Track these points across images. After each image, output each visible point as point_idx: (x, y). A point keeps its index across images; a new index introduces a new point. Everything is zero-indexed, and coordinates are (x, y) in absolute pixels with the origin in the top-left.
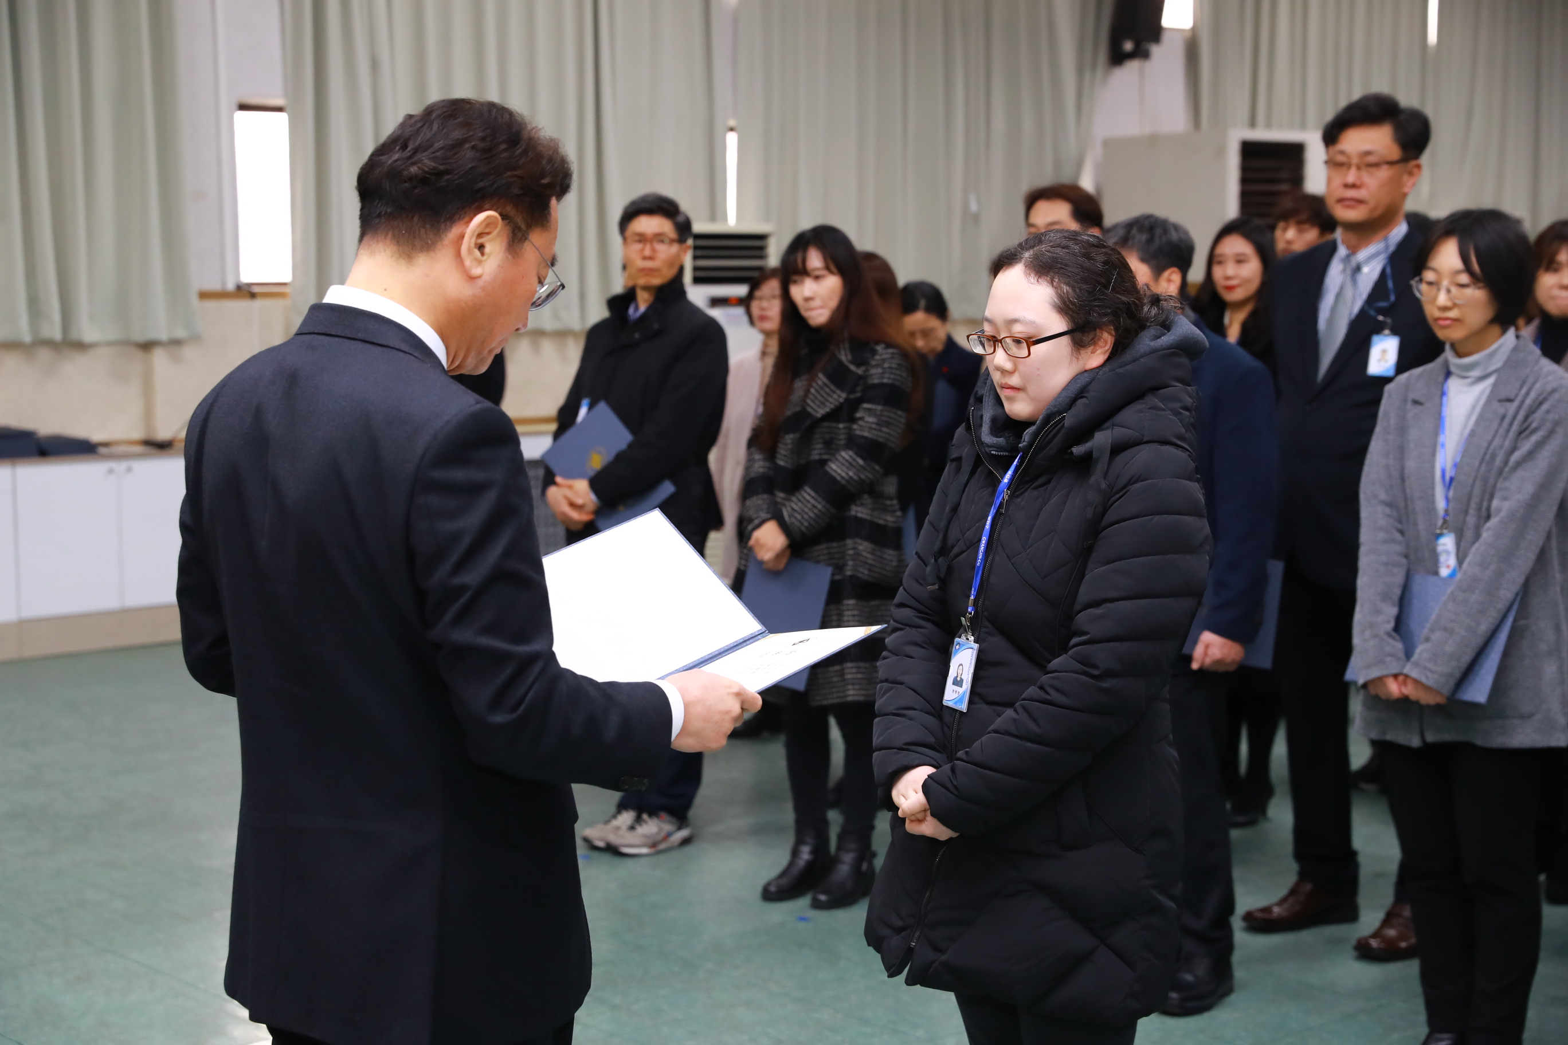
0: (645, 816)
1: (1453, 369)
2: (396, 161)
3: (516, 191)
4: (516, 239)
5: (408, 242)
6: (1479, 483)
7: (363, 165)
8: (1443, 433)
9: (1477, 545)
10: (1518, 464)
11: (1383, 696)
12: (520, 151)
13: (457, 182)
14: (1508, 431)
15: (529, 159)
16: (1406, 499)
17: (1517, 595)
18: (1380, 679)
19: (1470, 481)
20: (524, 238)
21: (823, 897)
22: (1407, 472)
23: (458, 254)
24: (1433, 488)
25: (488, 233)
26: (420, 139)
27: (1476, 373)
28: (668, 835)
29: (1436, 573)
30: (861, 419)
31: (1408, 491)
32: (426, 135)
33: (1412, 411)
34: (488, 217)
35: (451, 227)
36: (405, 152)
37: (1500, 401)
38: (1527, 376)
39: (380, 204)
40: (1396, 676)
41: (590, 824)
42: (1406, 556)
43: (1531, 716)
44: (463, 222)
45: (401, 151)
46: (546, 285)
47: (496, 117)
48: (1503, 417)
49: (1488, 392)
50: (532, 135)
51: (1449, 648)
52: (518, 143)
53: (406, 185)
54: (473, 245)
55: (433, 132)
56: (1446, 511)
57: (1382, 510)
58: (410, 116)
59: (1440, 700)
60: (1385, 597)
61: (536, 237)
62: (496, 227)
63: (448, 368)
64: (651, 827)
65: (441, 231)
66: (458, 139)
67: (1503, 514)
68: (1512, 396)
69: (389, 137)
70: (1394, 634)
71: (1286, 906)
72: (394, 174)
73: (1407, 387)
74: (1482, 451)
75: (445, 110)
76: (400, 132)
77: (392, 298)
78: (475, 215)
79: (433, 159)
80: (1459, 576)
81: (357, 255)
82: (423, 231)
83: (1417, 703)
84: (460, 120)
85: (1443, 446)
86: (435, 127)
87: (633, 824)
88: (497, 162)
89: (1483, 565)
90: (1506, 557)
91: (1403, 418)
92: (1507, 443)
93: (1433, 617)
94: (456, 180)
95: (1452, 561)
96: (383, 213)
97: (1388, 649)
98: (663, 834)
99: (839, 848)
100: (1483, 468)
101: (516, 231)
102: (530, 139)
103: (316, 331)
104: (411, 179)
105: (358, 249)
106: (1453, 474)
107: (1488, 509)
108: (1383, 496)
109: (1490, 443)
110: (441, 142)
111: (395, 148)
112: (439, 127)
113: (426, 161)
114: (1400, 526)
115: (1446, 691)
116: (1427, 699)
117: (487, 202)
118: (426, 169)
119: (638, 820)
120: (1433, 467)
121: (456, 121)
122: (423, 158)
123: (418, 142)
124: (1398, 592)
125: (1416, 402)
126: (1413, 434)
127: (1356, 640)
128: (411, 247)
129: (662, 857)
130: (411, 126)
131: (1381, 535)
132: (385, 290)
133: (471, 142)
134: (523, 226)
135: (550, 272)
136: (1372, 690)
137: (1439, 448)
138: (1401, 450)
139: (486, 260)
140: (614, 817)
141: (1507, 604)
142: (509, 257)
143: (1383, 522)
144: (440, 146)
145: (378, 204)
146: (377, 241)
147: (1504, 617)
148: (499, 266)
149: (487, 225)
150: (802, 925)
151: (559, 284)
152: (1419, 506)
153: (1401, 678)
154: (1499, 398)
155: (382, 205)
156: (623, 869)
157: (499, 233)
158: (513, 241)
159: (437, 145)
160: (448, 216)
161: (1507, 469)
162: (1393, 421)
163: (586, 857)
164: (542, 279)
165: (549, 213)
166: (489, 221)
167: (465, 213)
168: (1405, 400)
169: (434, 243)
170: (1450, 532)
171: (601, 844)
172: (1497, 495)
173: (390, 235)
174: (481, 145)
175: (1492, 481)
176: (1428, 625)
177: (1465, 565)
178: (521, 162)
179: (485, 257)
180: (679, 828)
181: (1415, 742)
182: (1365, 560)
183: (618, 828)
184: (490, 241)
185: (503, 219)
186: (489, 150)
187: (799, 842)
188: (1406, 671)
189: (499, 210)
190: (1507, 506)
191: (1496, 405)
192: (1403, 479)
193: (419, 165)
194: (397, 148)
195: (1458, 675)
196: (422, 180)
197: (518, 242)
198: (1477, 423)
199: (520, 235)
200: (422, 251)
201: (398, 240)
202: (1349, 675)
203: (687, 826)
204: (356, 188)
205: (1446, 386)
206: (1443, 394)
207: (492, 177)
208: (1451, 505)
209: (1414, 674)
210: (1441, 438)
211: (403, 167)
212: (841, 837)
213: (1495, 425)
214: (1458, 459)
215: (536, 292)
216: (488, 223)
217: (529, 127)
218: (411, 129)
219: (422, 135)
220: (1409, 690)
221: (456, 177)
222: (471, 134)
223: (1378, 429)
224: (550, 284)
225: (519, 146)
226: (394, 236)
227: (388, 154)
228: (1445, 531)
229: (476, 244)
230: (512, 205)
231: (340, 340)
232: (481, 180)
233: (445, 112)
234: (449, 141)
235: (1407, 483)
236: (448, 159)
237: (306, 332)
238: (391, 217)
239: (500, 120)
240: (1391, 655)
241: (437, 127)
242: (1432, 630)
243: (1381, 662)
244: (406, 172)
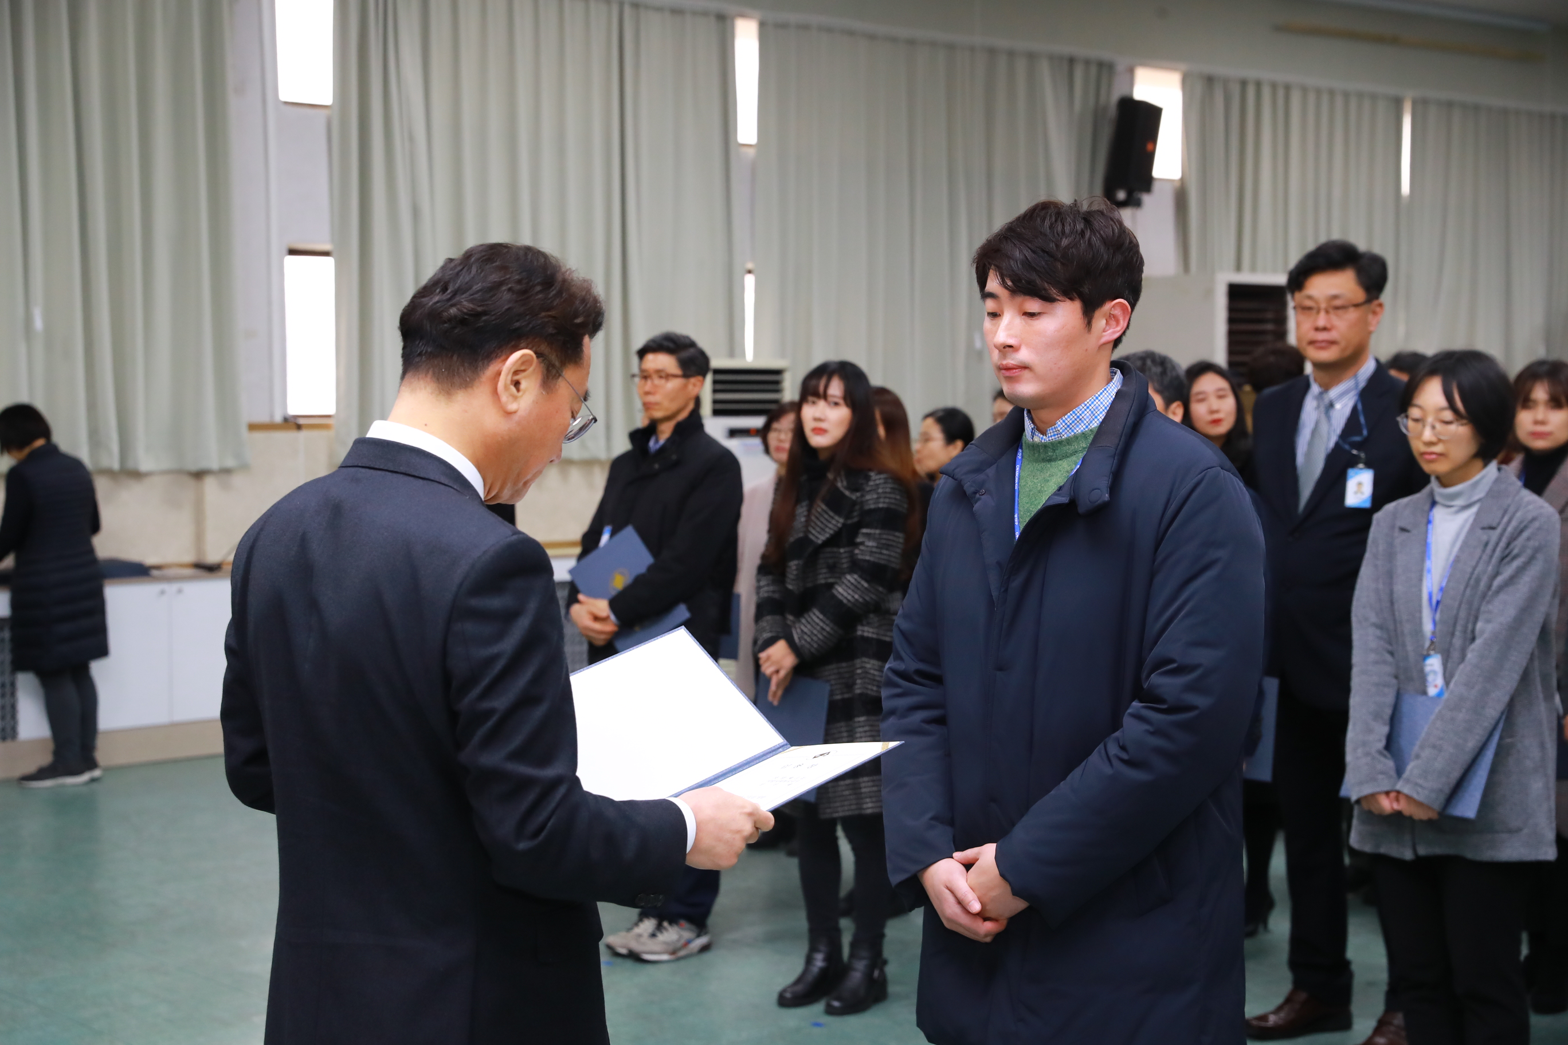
0: (665, 924)
1: (1438, 498)
2: (438, 302)
3: (551, 330)
4: (550, 375)
5: (447, 380)
6: (1464, 606)
7: (406, 307)
8: (1429, 558)
9: (1462, 666)
10: (1501, 588)
11: (1376, 811)
12: (554, 292)
13: (494, 322)
14: (1491, 557)
15: (562, 300)
16: (1395, 621)
17: (1502, 713)
18: (1373, 796)
19: (1457, 604)
20: (558, 375)
21: (836, 1004)
22: (1395, 596)
23: (495, 392)
24: (1420, 612)
25: (524, 371)
26: (459, 282)
27: (1459, 502)
28: (688, 942)
29: (1424, 693)
30: (862, 543)
31: (1397, 613)
32: (464, 278)
33: (1400, 538)
34: (523, 356)
35: (488, 365)
36: (444, 295)
37: (1483, 528)
38: (1509, 506)
39: (421, 344)
40: (1387, 793)
41: (614, 931)
42: (1396, 677)
43: (1519, 830)
44: (500, 360)
45: (441, 293)
46: (579, 418)
47: (531, 261)
48: (1486, 544)
49: (1471, 520)
50: (567, 276)
51: (1438, 765)
52: (553, 285)
53: (446, 325)
54: (509, 382)
55: (472, 275)
56: (1434, 633)
57: (1372, 631)
58: (451, 260)
59: (1433, 815)
60: (1377, 716)
61: (570, 374)
62: (531, 365)
63: (484, 498)
64: (672, 934)
65: (479, 369)
66: (495, 282)
67: (1486, 635)
68: (1494, 525)
69: (431, 280)
70: (1386, 753)
71: (1282, 1015)
72: (434, 315)
73: (1395, 514)
74: (1467, 576)
75: (483, 254)
76: (440, 275)
77: (432, 433)
78: (512, 353)
79: (471, 301)
80: (1446, 695)
81: (399, 391)
82: (461, 369)
83: (1409, 818)
84: (497, 263)
85: (1429, 571)
86: (474, 270)
87: (654, 931)
88: (532, 303)
89: (1468, 685)
90: (1491, 677)
91: (1391, 545)
92: (1490, 568)
93: (1423, 735)
94: (493, 321)
95: (1440, 681)
96: (424, 352)
97: (1379, 767)
98: (683, 941)
99: (852, 955)
100: (1468, 592)
101: (551, 368)
102: (564, 281)
103: (360, 465)
104: (450, 320)
105: (400, 386)
106: (1439, 598)
107: (1473, 631)
108: (1373, 619)
109: (1474, 568)
110: (480, 284)
111: (435, 291)
112: (477, 271)
113: (465, 303)
114: (1390, 648)
115: (1437, 806)
116: (1420, 814)
117: (522, 341)
118: (465, 311)
119: (659, 927)
120: (1420, 590)
121: (494, 265)
122: (462, 300)
123: (457, 285)
124: (1388, 711)
125: (1403, 530)
126: (1401, 560)
127: (1349, 758)
128: (450, 385)
129: (682, 963)
130: (451, 269)
131: (1372, 657)
132: (426, 425)
133: (507, 284)
134: (557, 364)
135: (583, 406)
136: (1365, 806)
137: (1425, 573)
138: (1390, 575)
139: (522, 396)
140: (636, 924)
141: (1493, 722)
142: (544, 393)
143: (1373, 644)
144: (478, 289)
146: (418, 379)
147: (1491, 735)
148: (533, 401)
149: (523, 363)
150: (817, 1030)
151: (591, 417)
152: (1407, 628)
153: (1393, 795)
154: (1482, 526)
155: (423, 344)
156: (644, 975)
157: (534, 370)
158: (548, 378)
159: (477, 287)
160: (486, 354)
161: (1490, 593)
162: (1381, 548)
163: (608, 963)
164: (575, 413)
165: (582, 351)
166: (524, 359)
167: (502, 352)
168: (1393, 527)
169: (473, 380)
170: (1436, 653)
171: (623, 951)
172: (1482, 617)
173: (431, 373)
174: (518, 287)
175: (1476, 604)
176: (1418, 743)
177: (1452, 685)
178: (555, 303)
179: (520, 394)
180: (699, 936)
181: (1408, 855)
182: (1358, 680)
183: (640, 936)
184: (525, 377)
185: (538, 358)
186: (524, 292)
187: (813, 949)
188: (1399, 786)
189: (534, 349)
190: (1489, 627)
191: (1479, 532)
192: (1392, 603)
193: (459, 306)
194: (438, 290)
195: (1447, 790)
196: (462, 321)
197: (553, 378)
198: (1462, 549)
199: (554, 372)
200: (461, 388)
201: (438, 379)
202: (1344, 792)
203: (706, 933)
204: (399, 328)
205: (1431, 514)
206: (1429, 522)
207: (528, 317)
208: (1438, 627)
209: (1406, 790)
210: (1428, 564)
211: (442, 309)
212: (853, 945)
213: (1479, 551)
214: (1444, 584)
215: (569, 425)
216: (525, 361)
217: (563, 270)
218: (451, 272)
219: (461, 277)
220: (1401, 806)
221: (493, 318)
222: (508, 277)
223: (1368, 555)
224: (583, 417)
225: (553, 288)
226: (434, 373)
227: (429, 296)
228: (1432, 652)
229: (512, 381)
230: (546, 344)
231: (383, 473)
232: (517, 321)
233: (484, 256)
234: (486, 285)
235: (1396, 606)
236: (486, 301)
237: (351, 465)
238: (431, 356)
239: (535, 263)
240: (1382, 773)
241: (475, 270)
242: (1422, 747)
243: (1373, 779)
244: (446, 314)
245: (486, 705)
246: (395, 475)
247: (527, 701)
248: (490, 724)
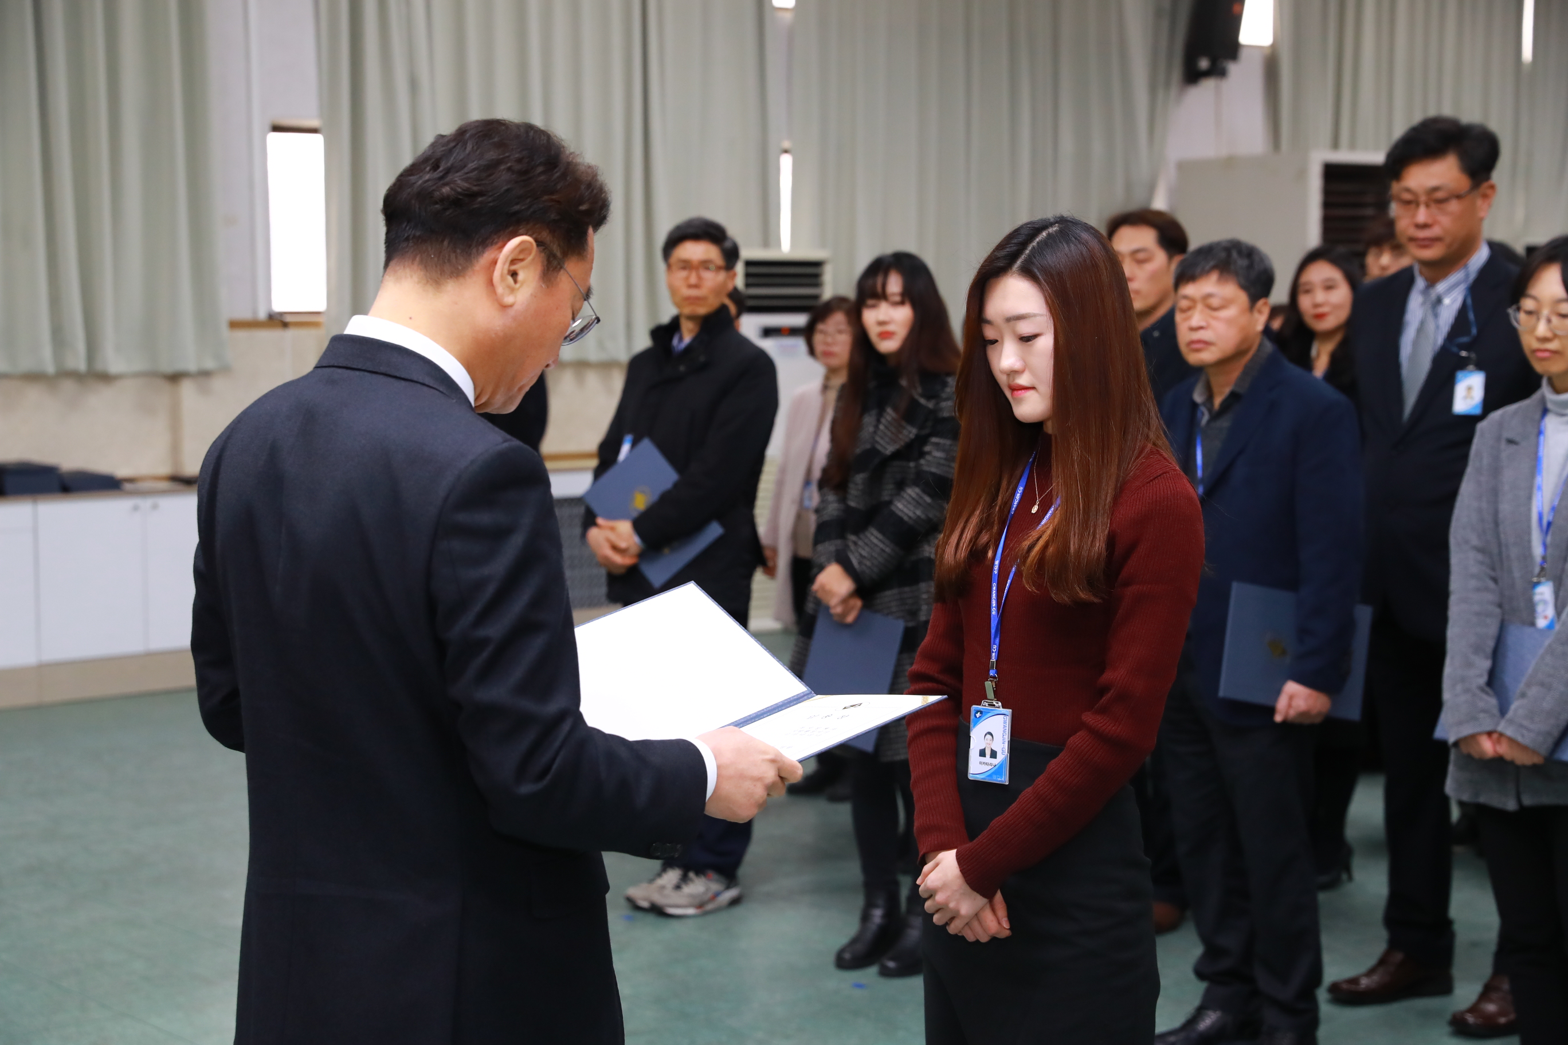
0: (691, 875)
1: (1550, 406)
2: (427, 182)
3: (553, 216)
4: (551, 267)
5: (436, 266)
7: (391, 186)
8: (1540, 474)
11: (1476, 755)
12: (558, 174)
13: (491, 204)
15: (566, 183)
16: (1500, 545)
18: (1473, 737)
20: (559, 267)
21: (891, 965)
22: (1501, 516)
23: (490, 283)
24: (1529, 533)
25: (522, 260)
26: (452, 158)
28: (716, 895)
29: (1533, 624)
30: (929, 453)
31: (1502, 536)
32: (459, 154)
33: (1506, 451)
34: (522, 243)
35: (483, 252)
36: (436, 173)
39: (408, 228)
40: (1490, 734)
41: (631, 883)
42: (1500, 606)
44: (495, 247)
45: (431, 172)
46: (581, 318)
47: (533, 138)
50: (571, 159)
51: (1547, 704)
52: (556, 167)
53: (437, 206)
54: (506, 272)
55: (467, 151)
56: (1544, 559)
57: (1472, 555)
58: (442, 136)
59: (1537, 760)
60: (1477, 649)
61: (572, 267)
62: (530, 254)
63: (474, 404)
64: (698, 886)
65: (472, 256)
66: (493, 160)
69: (420, 157)
70: (1488, 689)
71: (1376, 977)
72: (424, 195)
73: (1501, 424)
75: (479, 128)
76: (430, 153)
77: (417, 329)
78: (509, 240)
79: (466, 180)
80: (1557, 627)
81: (382, 279)
82: (453, 256)
83: (1511, 763)
85: (1540, 488)
86: (468, 148)
87: (679, 883)
88: (533, 185)
91: (1496, 458)
93: (1530, 671)
94: (490, 202)
95: (1550, 612)
96: (412, 236)
97: (1481, 704)
98: (710, 894)
99: (909, 912)
101: (552, 259)
102: (568, 164)
103: (336, 364)
104: (443, 200)
105: (384, 273)
106: (1551, 518)
108: (1475, 541)
110: (475, 162)
111: (425, 168)
112: (473, 147)
113: (459, 182)
114: (1493, 574)
115: (1544, 750)
116: (1523, 759)
117: (521, 227)
118: (459, 190)
119: (685, 879)
120: (1529, 510)
121: (491, 141)
122: (457, 179)
123: (449, 164)
124: (1491, 644)
125: (1511, 442)
126: (1508, 475)
127: (1447, 695)
128: (439, 272)
129: (710, 918)
130: (443, 145)
131: (1473, 583)
132: (411, 318)
133: (507, 163)
134: (559, 254)
135: (585, 304)
136: (1464, 749)
137: (1535, 491)
138: (1495, 493)
139: (518, 289)
140: (659, 875)
142: (543, 286)
143: (1474, 569)
144: (474, 167)
145: (406, 227)
146: (404, 268)
148: (531, 295)
149: (522, 251)
150: (858, 992)
151: (594, 317)
152: (1514, 552)
153: (1495, 736)
155: (410, 227)
156: (667, 931)
157: (533, 259)
158: (548, 269)
159: (471, 165)
160: (480, 240)
162: (1485, 461)
164: (576, 312)
165: (586, 242)
166: (522, 247)
167: (499, 238)
168: (1498, 439)
169: (465, 269)
170: (1548, 580)
171: (644, 904)
173: (418, 259)
174: (518, 167)
176: (1524, 680)
177: (1564, 616)
178: (559, 186)
179: (518, 285)
180: (728, 888)
181: (1511, 805)
182: (1456, 610)
183: (663, 887)
184: (523, 268)
185: (538, 246)
186: (525, 172)
187: (869, 904)
188: (1501, 728)
189: (534, 236)
192: (1496, 523)
193: (452, 185)
194: (428, 169)
195: (1556, 732)
196: (456, 202)
197: (553, 270)
199: (555, 263)
200: (451, 277)
201: (425, 265)
202: (1439, 733)
203: (736, 885)
204: (382, 210)
205: (1543, 424)
206: (1540, 432)
207: (528, 200)
209: (1509, 732)
210: (1538, 480)
211: (432, 189)
212: (910, 901)
214: (1556, 503)
215: (569, 325)
216: (522, 249)
217: (568, 152)
218: (444, 148)
219: (454, 155)
220: (1504, 750)
221: (490, 199)
222: (507, 154)
223: (1470, 470)
224: (585, 317)
225: (557, 169)
226: (421, 261)
227: (418, 175)
228: (1542, 580)
229: (509, 271)
230: (548, 231)
231: (362, 373)
232: (517, 204)
233: (480, 132)
234: (482, 162)
235: (1501, 528)
236: (482, 180)
237: (326, 365)
238: (420, 240)
239: (538, 141)
240: (1484, 711)
241: (471, 147)
242: (1529, 685)
243: (1473, 718)
244: (438, 193)
245: (482, 632)
246: (374, 376)
247: (524, 629)
248: (485, 655)
